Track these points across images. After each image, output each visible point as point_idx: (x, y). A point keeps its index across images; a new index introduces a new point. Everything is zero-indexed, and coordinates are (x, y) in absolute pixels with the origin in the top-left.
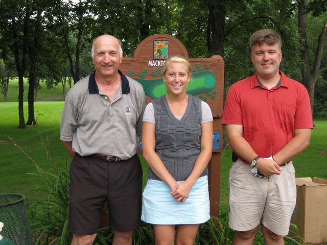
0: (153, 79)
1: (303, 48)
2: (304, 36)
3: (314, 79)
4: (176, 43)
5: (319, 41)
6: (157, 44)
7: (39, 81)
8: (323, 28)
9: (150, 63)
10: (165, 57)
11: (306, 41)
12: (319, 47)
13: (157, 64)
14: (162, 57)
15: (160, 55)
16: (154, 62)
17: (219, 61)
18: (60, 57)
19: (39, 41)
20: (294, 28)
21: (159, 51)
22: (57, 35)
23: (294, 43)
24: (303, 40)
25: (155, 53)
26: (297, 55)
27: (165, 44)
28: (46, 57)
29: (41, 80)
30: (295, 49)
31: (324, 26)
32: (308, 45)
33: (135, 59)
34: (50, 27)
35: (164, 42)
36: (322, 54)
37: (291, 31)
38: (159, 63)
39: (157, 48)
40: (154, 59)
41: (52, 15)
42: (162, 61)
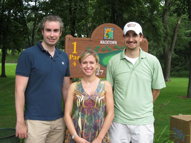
0: (103, 53)
1: (165, 35)
2: (166, 28)
3: (171, 53)
4: (118, 30)
5: (174, 32)
6: (106, 30)
7: (7, 51)
8: (177, 24)
9: (101, 42)
10: (111, 38)
11: (167, 31)
12: (174, 35)
13: (106, 43)
14: (109, 38)
15: (108, 37)
16: (104, 41)
17: (145, 42)
18: (21, 37)
19: (9, 28)
20: (161, 24)
21: (107, 34)
22: (20, 24)
23: (161, 33)
24: (165, 31)
25: (105, 36)
26: (162, 39)
27: (112, 30)
28: (13, 37)
29: (8, 51)
30: (161, 36)
31: (178, 23)
32: (168, 33)
33: (92, 39)
34: (16, 19)
35: (111, 28)
36: (176, 39)
37: (159, 25)
38: (107, 42)
39: (106, 33)
40: (104, 40)
41: (17, 12)
42: (109, 41)
